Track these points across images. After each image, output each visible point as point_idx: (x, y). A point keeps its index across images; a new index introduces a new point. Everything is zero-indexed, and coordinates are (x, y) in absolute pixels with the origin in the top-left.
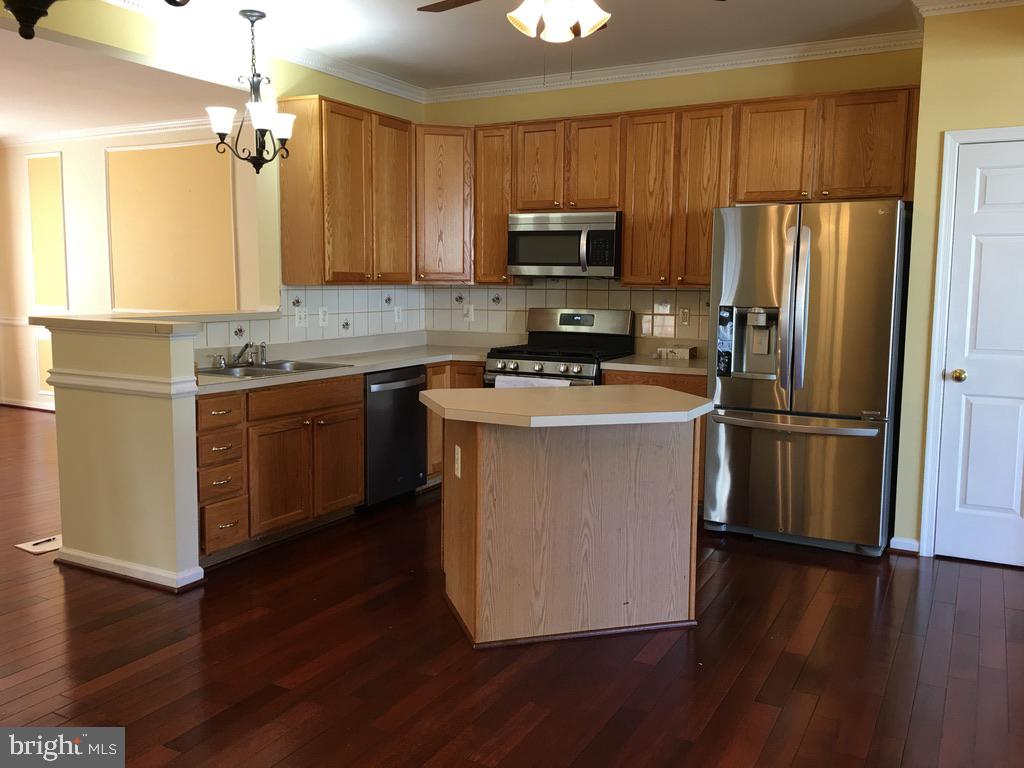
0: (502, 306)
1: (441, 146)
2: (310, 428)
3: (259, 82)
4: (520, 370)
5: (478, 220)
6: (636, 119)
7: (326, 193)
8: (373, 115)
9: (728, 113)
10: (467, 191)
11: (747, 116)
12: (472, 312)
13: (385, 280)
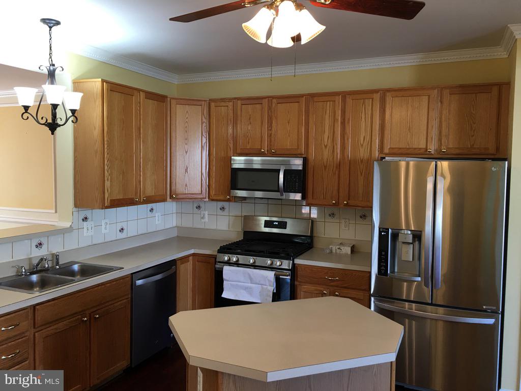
0: (226, 212)
1: (187, 112)
2: (88, 322)
3: (54, 70)
4: (240, 262)
5: (211, 159)
6: (315, 99)
7: (106, 146)
8: (141, 92)
9: (377, 97)
10: (204, 140)
11: (389, 99)
12: (206, 216)
13: (149, 200)
